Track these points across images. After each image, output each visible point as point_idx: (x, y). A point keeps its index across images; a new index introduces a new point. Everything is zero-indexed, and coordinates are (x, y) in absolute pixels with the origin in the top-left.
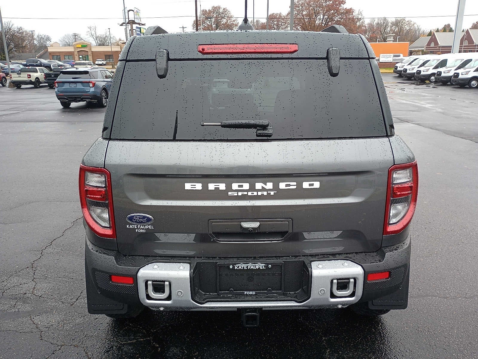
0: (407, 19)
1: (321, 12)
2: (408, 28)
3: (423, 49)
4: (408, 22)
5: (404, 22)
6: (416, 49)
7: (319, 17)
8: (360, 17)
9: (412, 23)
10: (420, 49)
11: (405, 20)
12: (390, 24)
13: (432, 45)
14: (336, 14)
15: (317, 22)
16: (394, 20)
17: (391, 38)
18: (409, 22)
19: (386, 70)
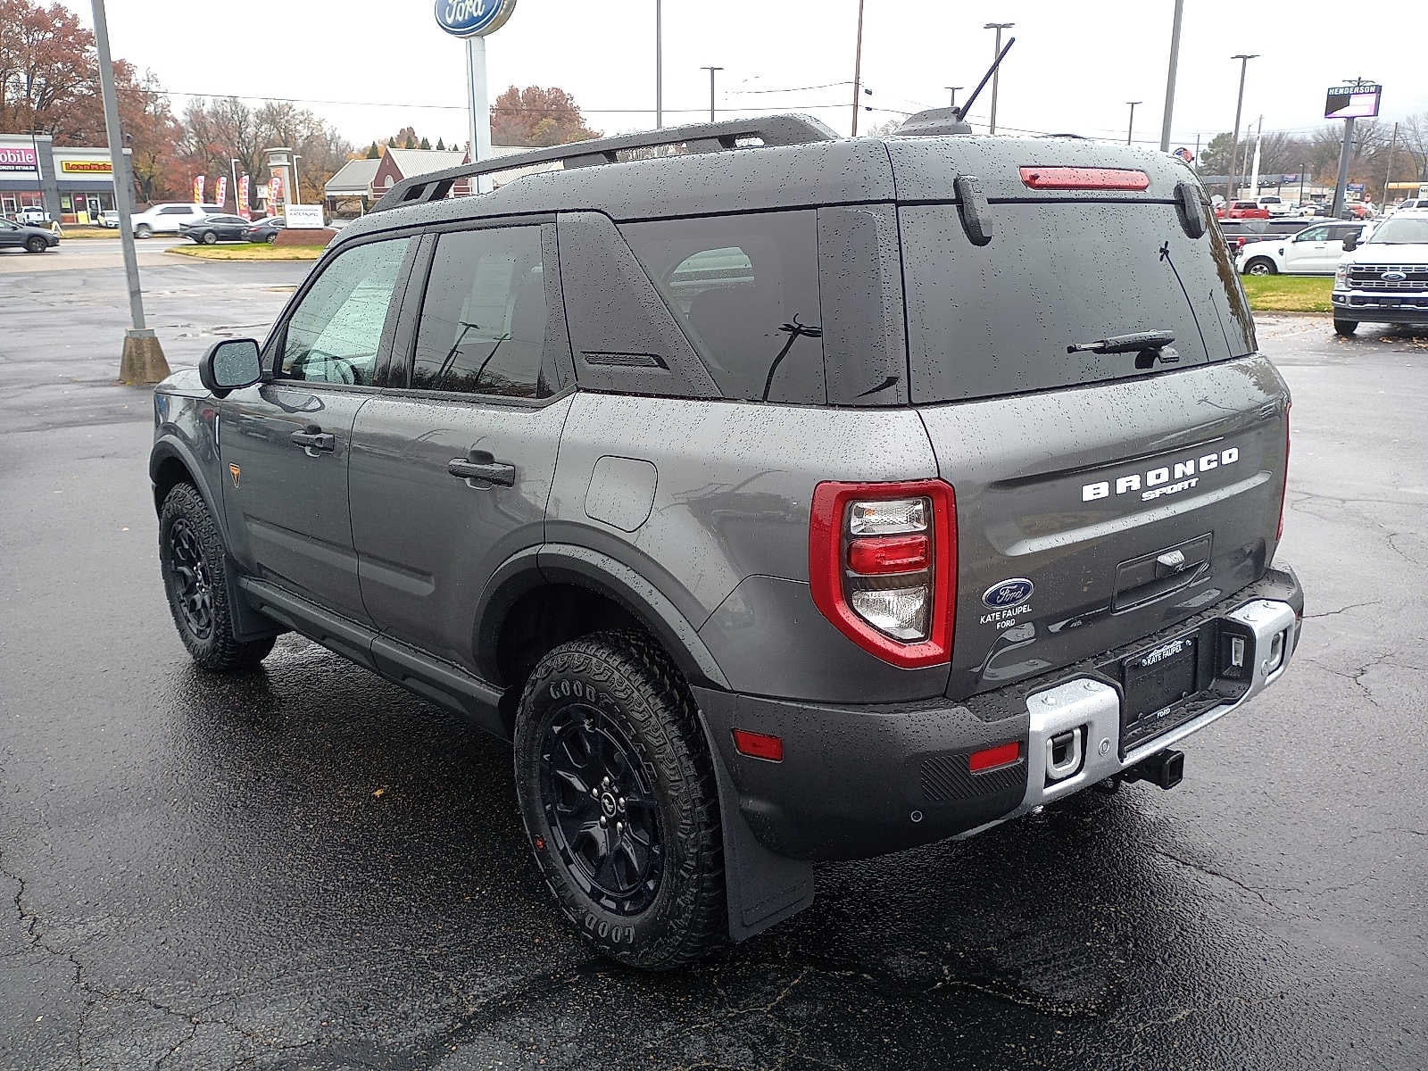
0: (298, 107)
1: (17, 61)
2: (306, 133)
3: (365, 193)
4: (303, 114)
5: (291, 113)
6: (345, 193)
7: (11, 79)
8: (153, 88)
9: (316, 118)
10: (357, 193)
11: (294, 107)
12: (251, 118)
13: (389, 183)
14: (74, 74)
15: (8, 95)
16: (262, 106)
17: (279, 158)
18: (306, 116)
19: (313, 252)
